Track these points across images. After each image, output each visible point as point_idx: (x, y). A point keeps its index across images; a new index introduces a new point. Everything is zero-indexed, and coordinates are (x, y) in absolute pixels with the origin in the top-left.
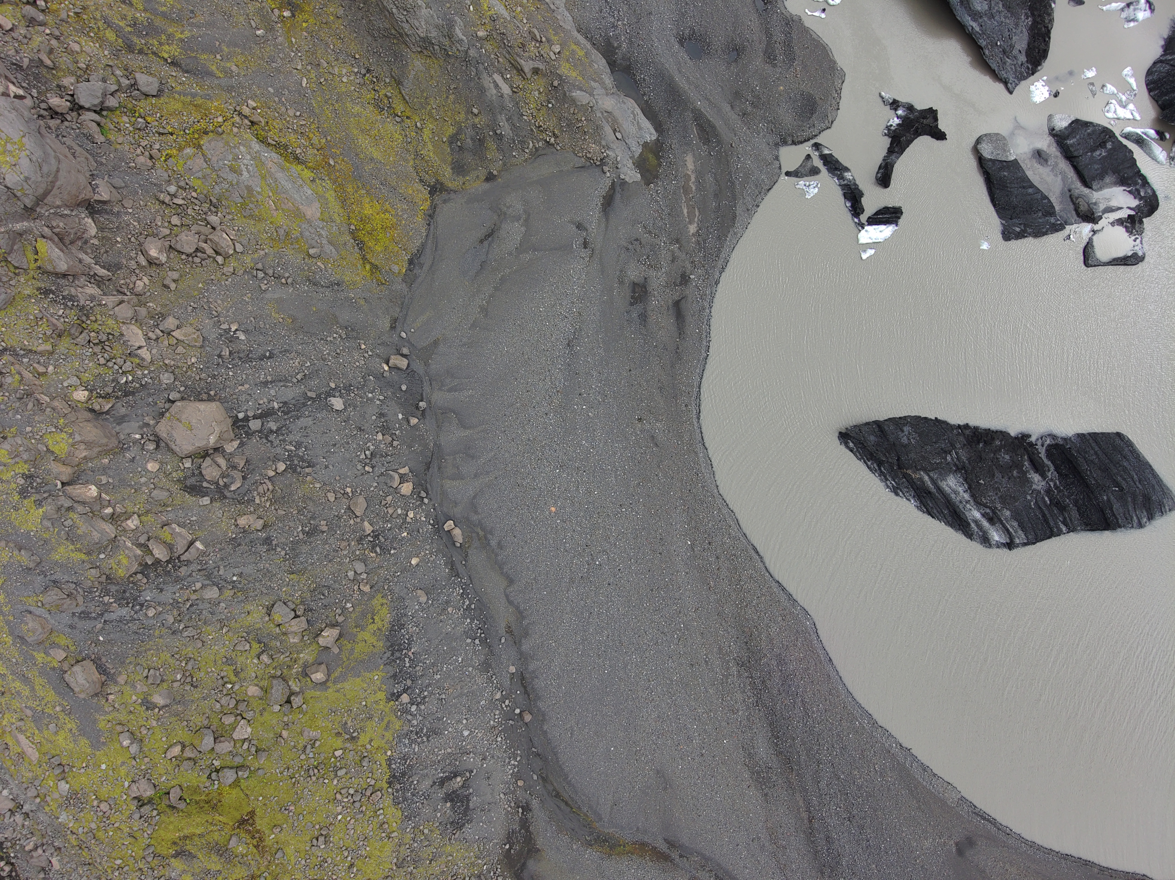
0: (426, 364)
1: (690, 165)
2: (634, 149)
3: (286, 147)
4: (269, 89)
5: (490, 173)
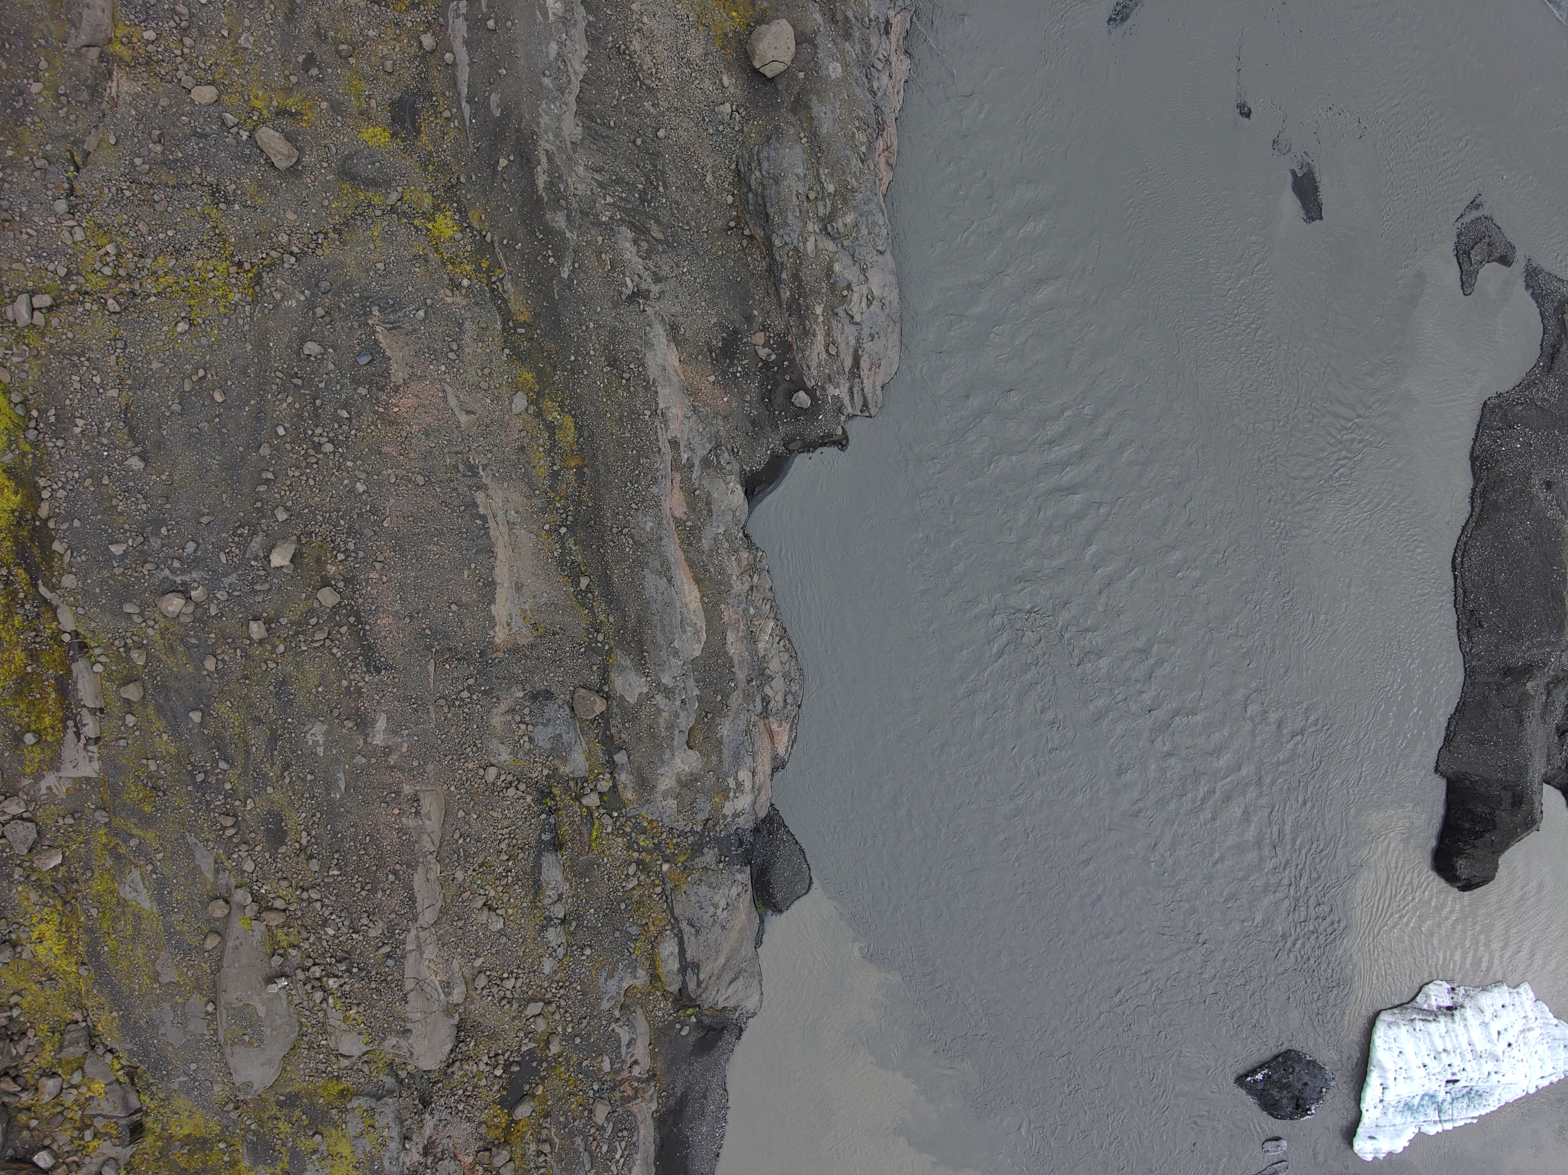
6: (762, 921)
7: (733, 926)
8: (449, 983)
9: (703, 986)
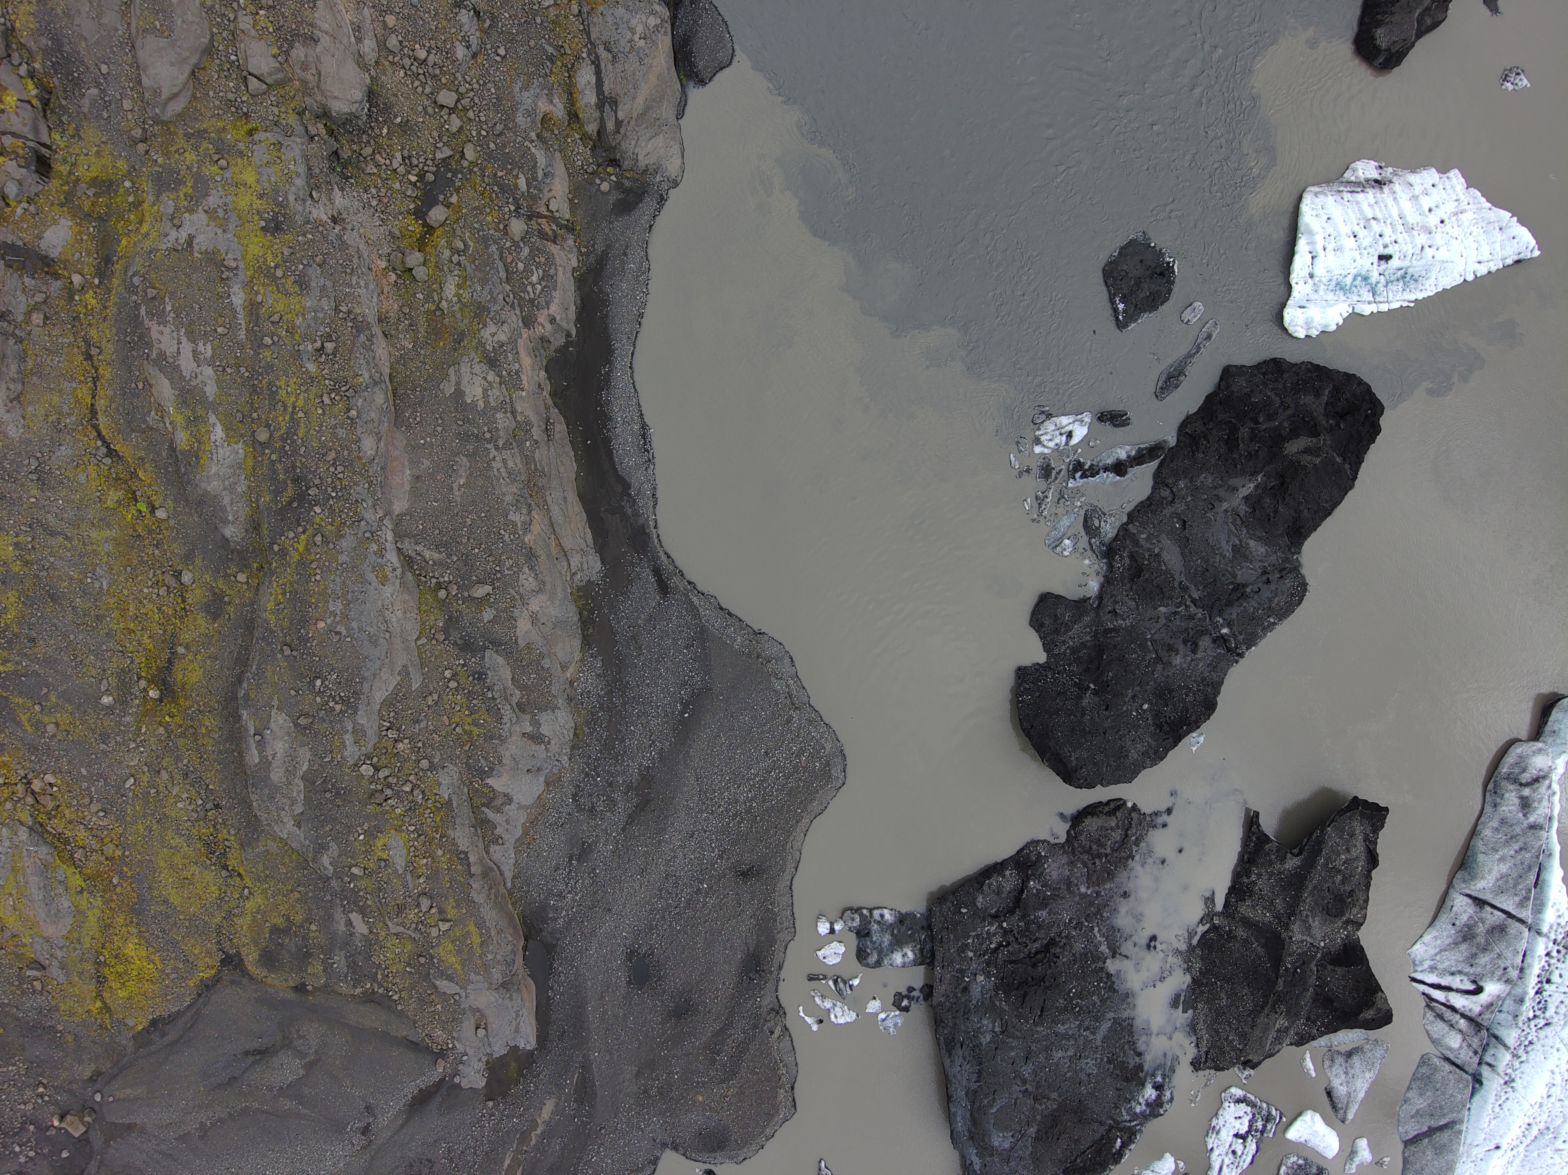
0: (107, 1142)
1: (546, 1113)
2: (496, 1049)
3: (67, 842)
4: (83, 770)
5: (304, 985)
6: (685, 93)
7: (651, 66)
8: (359, 27)
9: (622, 131)
